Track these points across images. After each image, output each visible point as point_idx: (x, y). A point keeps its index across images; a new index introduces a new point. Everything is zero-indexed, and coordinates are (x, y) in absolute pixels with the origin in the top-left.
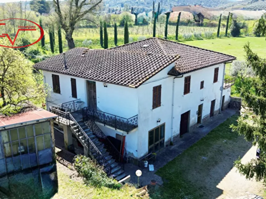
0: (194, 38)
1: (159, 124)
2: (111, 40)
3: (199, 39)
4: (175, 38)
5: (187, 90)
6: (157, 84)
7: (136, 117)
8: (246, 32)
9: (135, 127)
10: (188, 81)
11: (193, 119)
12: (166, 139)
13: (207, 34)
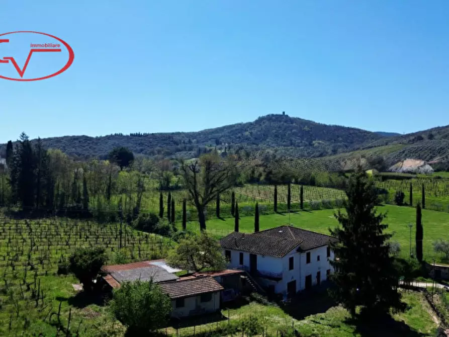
0: (322, 207)
1: (293, 280)
2: (227, 209)
3: (328, 208)
4: (299, 206)
5: (308, 261)
6: (291, 256)
7: (281, 274)
8: (386, 199)
9: (281, 279)
10: (308, 255)
11: (314, 280)
12: (297, 290)
13: (338, 202)
